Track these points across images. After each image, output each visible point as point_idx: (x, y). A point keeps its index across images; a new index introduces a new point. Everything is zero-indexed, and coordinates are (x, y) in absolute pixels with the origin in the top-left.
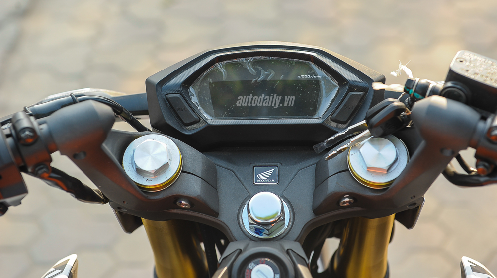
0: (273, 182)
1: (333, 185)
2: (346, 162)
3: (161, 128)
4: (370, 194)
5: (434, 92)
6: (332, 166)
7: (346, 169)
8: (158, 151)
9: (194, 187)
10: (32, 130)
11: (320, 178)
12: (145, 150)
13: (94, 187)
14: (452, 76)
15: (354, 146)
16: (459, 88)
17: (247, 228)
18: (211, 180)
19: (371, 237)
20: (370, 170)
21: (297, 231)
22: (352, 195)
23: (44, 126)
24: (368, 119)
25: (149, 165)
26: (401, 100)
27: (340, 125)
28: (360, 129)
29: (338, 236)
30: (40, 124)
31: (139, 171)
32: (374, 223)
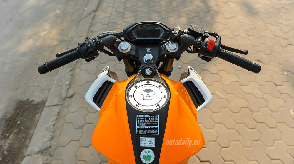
0: (150, 52)
1: (163, 52)
2: (166, 47)
3: (126, 40)
4: (171, 54)
5: (185, 33)
6: (163, 49)
7: (165, 49)
8: (126, 45)
9: (134, 53)
10: (99, 42)
11: (160, 51)
12: (123, 45)
13: (112, 53)
14: (189, 30)
15: (167, 44)
16: (191, 33)
17: (145, 61)
18: (137, 51)
19: (170, 62)
20: (171, 49)
21: (155, 62)
22: (167, 55)
23: (102, 41)
24: (171, 38)
25: (124, 48)
26: (178, 34)
27: (164, 39)
28: (169, 41)
29: (163, 61)
30: (101, 40)
31: (122, 50)
32: (170, 60)
